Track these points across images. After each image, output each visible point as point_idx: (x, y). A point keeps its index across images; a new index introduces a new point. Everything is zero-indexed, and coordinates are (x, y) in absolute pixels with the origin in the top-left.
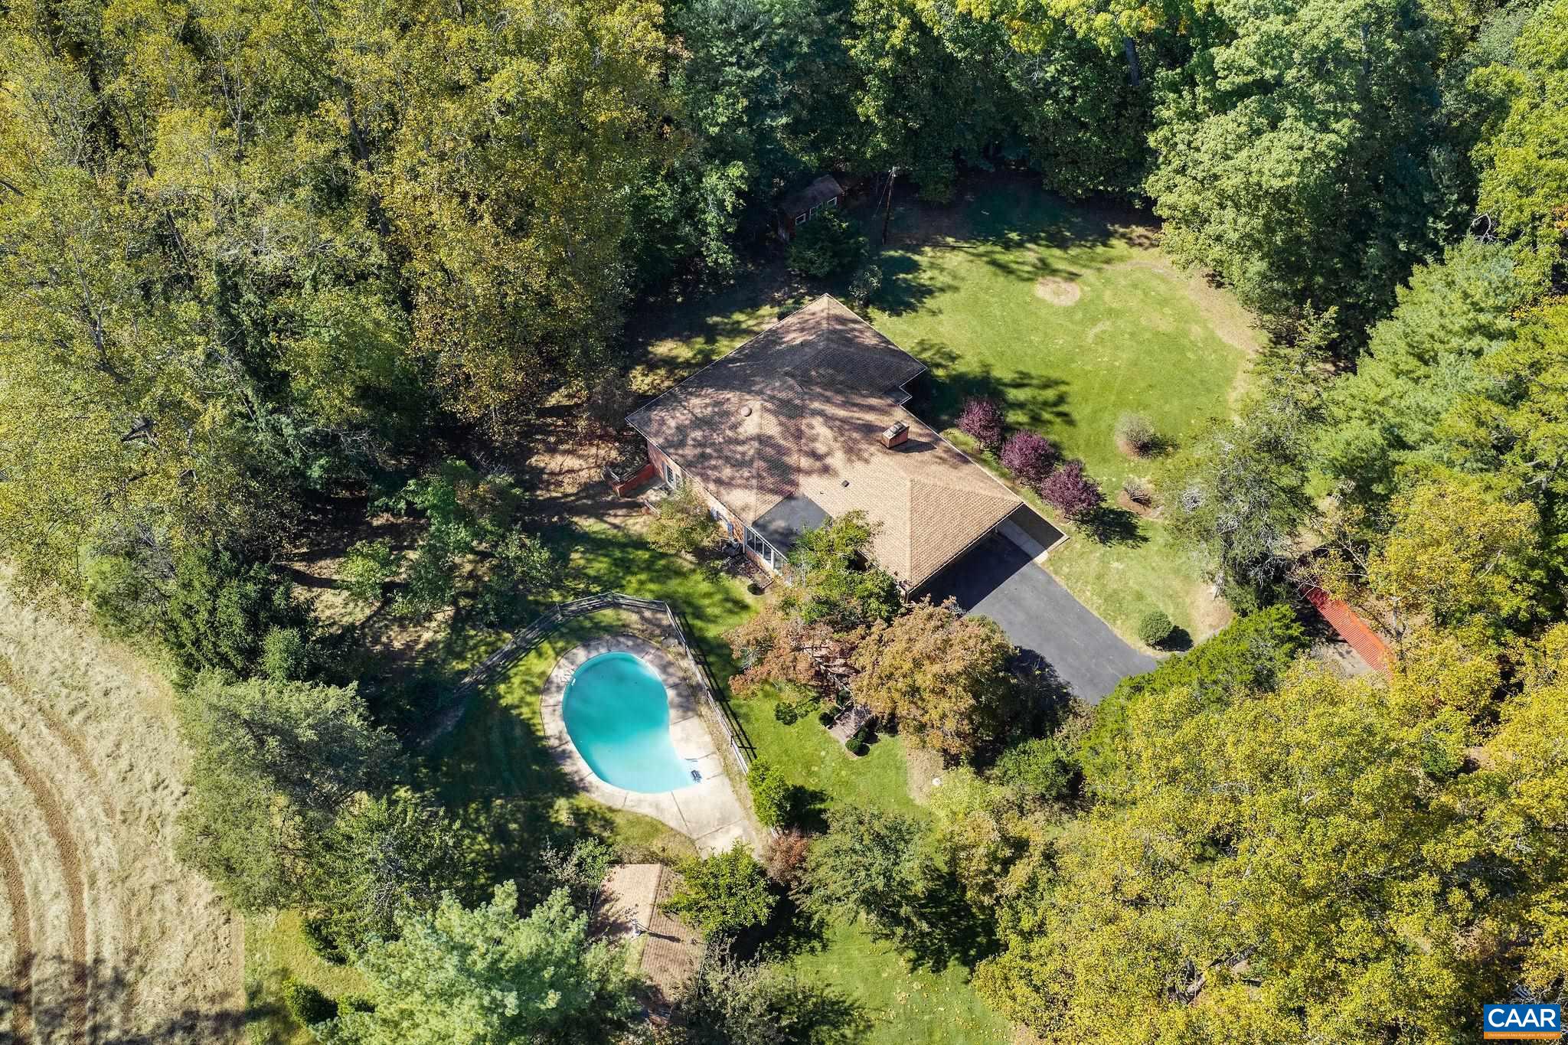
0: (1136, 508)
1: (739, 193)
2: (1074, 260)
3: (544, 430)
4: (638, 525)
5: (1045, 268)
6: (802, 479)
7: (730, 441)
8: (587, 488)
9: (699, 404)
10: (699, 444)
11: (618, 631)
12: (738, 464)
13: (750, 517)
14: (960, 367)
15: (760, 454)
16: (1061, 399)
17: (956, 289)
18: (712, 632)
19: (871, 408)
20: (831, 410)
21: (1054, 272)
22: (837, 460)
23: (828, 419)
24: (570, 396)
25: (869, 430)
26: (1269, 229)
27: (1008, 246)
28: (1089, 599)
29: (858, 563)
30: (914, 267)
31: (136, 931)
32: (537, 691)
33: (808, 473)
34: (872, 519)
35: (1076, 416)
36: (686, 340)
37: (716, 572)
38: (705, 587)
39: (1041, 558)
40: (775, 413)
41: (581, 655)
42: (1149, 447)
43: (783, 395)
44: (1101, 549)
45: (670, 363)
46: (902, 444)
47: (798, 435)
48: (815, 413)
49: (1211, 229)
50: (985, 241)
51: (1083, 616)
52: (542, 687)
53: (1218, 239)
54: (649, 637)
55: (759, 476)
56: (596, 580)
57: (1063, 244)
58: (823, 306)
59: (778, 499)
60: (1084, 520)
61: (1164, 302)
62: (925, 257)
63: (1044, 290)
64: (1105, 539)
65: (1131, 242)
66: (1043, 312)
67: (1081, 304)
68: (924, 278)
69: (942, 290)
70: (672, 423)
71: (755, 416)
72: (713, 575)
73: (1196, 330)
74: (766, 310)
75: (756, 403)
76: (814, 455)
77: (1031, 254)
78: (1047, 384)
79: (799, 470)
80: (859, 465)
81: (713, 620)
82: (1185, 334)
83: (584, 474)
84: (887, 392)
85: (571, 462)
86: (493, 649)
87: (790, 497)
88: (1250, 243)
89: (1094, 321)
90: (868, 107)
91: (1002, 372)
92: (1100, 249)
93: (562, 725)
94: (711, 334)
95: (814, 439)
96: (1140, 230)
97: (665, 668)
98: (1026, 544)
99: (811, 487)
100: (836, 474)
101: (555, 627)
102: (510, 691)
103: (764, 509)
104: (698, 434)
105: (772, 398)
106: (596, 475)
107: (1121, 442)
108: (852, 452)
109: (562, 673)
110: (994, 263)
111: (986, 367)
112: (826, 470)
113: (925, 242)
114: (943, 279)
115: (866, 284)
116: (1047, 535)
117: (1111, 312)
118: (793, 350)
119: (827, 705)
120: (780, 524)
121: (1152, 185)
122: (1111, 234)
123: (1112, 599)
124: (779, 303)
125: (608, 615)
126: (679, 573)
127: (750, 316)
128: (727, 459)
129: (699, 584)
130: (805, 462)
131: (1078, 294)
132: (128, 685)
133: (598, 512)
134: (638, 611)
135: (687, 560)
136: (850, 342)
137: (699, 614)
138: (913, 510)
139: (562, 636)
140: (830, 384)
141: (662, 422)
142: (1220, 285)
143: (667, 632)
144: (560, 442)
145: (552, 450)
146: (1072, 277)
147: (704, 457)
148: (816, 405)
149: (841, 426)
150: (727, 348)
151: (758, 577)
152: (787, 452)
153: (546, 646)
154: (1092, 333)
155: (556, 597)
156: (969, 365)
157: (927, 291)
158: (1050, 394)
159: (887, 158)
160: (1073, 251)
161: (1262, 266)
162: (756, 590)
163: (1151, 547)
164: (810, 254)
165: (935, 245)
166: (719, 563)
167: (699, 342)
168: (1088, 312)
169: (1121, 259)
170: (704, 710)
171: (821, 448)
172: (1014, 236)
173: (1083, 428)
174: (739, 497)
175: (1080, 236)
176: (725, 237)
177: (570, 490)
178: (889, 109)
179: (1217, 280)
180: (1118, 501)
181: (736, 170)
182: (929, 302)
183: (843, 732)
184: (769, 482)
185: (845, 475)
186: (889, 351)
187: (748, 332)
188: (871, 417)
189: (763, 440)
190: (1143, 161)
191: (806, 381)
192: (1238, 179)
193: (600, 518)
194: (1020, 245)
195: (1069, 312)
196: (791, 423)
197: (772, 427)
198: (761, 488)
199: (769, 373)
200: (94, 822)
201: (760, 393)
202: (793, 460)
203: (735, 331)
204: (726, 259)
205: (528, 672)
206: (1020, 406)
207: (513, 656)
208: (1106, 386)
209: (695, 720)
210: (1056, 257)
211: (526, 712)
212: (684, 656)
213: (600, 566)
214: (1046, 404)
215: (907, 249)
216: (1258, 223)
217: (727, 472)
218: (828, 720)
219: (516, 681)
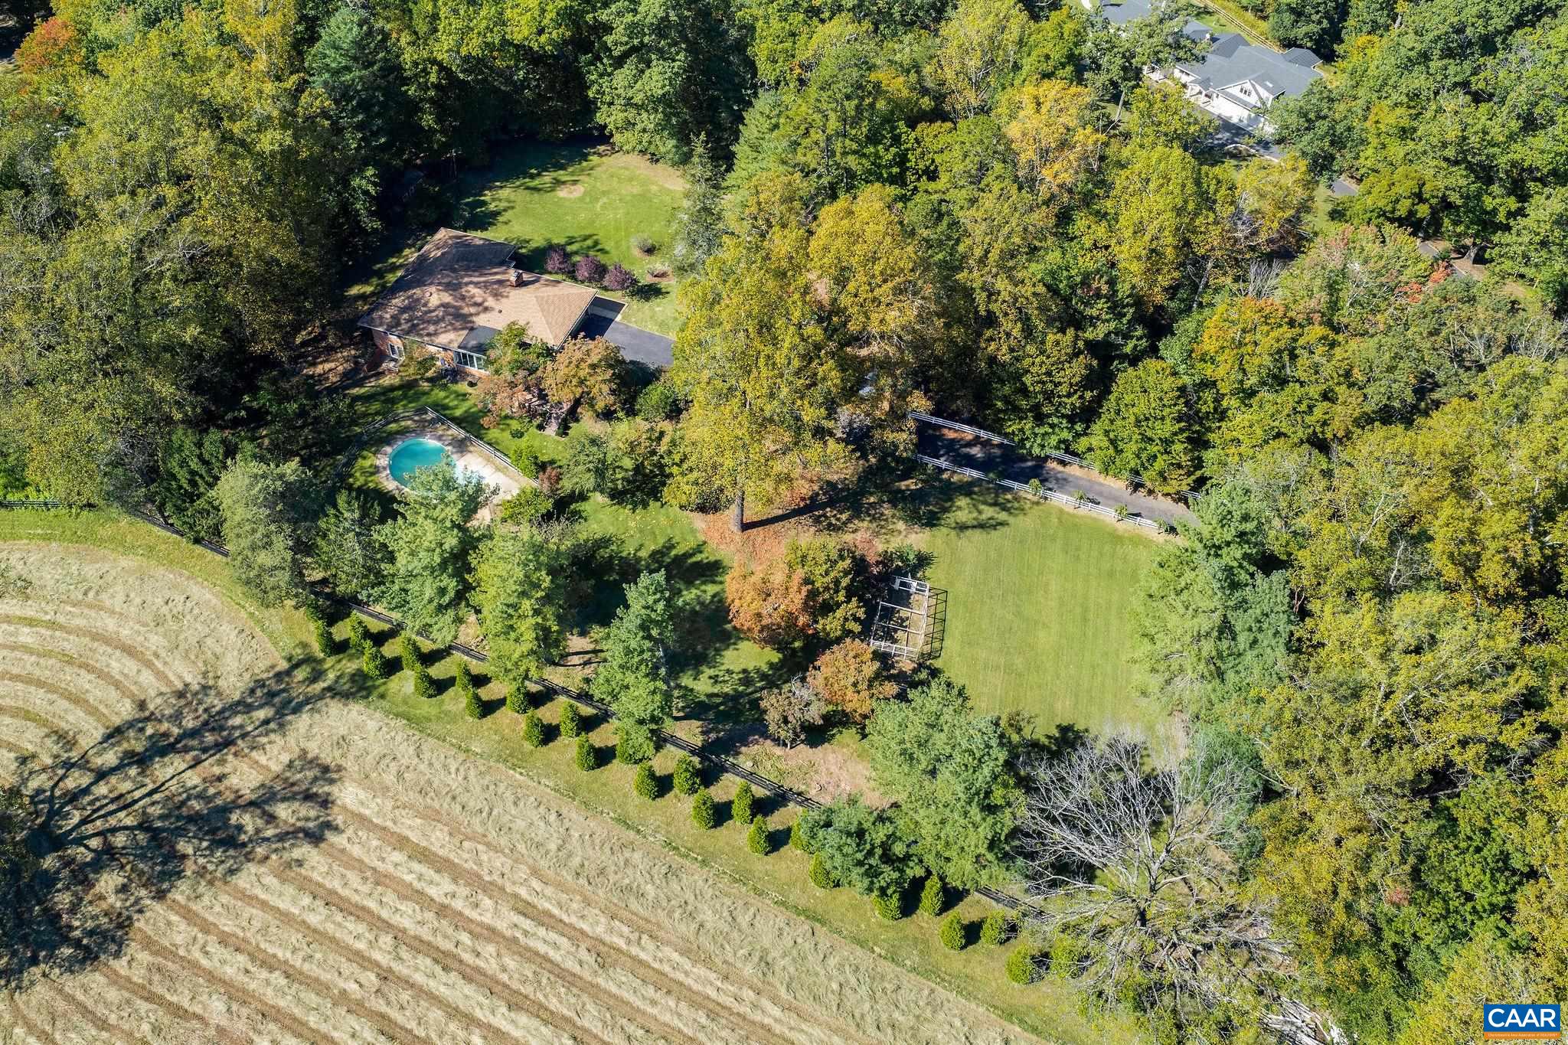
0: (656, 280)
1: (375, 184)
2: (572, 174)
3: (303, 356)
4: (386, 381)
5: (558, 183)
6: (474, 319)
7: (426, 313)
8: (345, 375)
9: (399, 301)
10: (408, 321)
11: (404, 432)
12: (437, 322)
13: (456, 345)
14: (533, 245)
15: (447, 314)
16: (596, 243)
17: (513, 208)
18: (458, 413)
19: (496, 273)
20: (475, 280)
21: (564, 183)
22: (490, 302)
23: (476, 284)
24: (310, 333)
25: (500, 282)
26: (667, 117)
27: (532, 177)
28: (652, 328)
29: (524, 346)
30: (484, 203)
31: (200, 664)
32: (372, 474)
33: (477, 314)
34: (522, 323)
35: (607, 248)
36: (366, 282)
37: (445, 385)
38: (442, 394)
39: (619, 318)
40: (446, 291)
41: (388, 449)
42: (650, 251)
43: (445, 280)
44: (647, 305)
45: (363, 297)
46: (521, 283)
47: (463, 298)
48: (467, 284)
49: (639, 127)
50: (518, 178)
51: (651, 337)
52: (376, 470)
53: (644, 131)
54: (423, 427)
55: (451, 324)
56: (377, 413)
57: (563, 167)
58: (443, 234)
59: (465, 332)
60: (633, 294)
61: (631, 180)
62: (487, 196)
63: (562, 193)
64: (647, 299)
65: (600, 155)
66: (567, 204)
67: (585, 193)
68: (492, 207)
69: (505, 210)
70: (388, 316)
71: (435, 296)
72: (444, 387)
73: (654, 188)
74: (407, 251)
75: (433, 289)
76: (476, 304)
77: (547, 178)
78: (586, 238)
79: (471, 315)
80: (504, 300)
81: (456, 407)
82: (649, 191)
83: (340, 368)
84: (502, 263)
85: (327, 366)
86: (334, 466)
87: (472, 329)
88: (660, 128)
89: (597, 200)
90: (428, 120)
91: (559, 240)
92: (585, 164)
93: (396, 483)
94: (380, 274)
95: (473, 297)
96: (601, 148)
97: (440, 438)
98: (608, 314)
99: (481, 320)
100: (492, 309)
101: (366, 443)
102: (357, 479)
103: (460, 339)
104: (406, 316)
105: (439, 284)
106: (348, 366)
107: (636, 252)
108: (497, 295)
109: (382, 461)
110: (528, 188)
111: (549, 241)
112: (486, 309)
113: (484, 188)
114: (503, 205)
115: (462, 217)
116: (617, 307)
117: (604, 193)
118: (437, 259)
119: (538, 421)
120: (473, 343)
121: (600, 118)
122: (588, 154)
123: (662, 324)
124: (413, 245)
125: (393, 426)
126: (425, 393)
127: (399, 258)
128: (428, 322)
129: (439, 394)
130: (472, 310)
131: (582, 189)
132: (113, 568)
133: (360, 383)
134: (409, 418)
135: (425, 386)
136: (469, 245)
137: (446, 407)
138: (543, 311)
139: (372, 445)
140: (468, 269)
141: (381, 317)
142: (657, 161)
143: (433, 422)
144: (315, 358)
145: (314, 364)
146: (575, 182)
147: (414, 326)
148: (466, 280)
149: (486, 286)
150: (392, 278)
151: (470, 379)
152: (461, 308)
153: (365, 453)
154: (598, 206)
155: (358, 430)
156: (538, 242)
157: (495, 214)
158: (589, 242)
159: (446, 147)
160: (570, 169)
161: (673, 142)
162: (472, 385)
163: (672, 295)
164: (422, 211)
165: (490, 189)
166: (445, 381)
167: (375, 281)
168: (592, 196)
169: (599, 165)
170: (471, 448)
171: (479, 300)
172: (534, 171)
173: (614, 252)
174: (443, 339)
175: (571, 161)
176: (371, 214)
177: (334, 380)
178: (439, 119)
179: (655, 159)
180: (646, 280)
181: (370, 172)
182: (501, 219)
183: (552, 429)
184: (458, 324)
185: (497, 307)
186: (491, 245)
187: (401, 266)
188: (498, 277)
189: (445, 306)
190: (589, 108)
191: (454, 271)
192: (641, 95)
193: (361, 386)
194: (539, 175)
195: (581, 199)
196: (456, 293)
197: (447, 298)
198: (455, 329)
199: (431, 274)
200: (139, 633)
201: (431, 284)
202: (466, 311)
203: (394, 268)
204: (377, 225)
205: (362, 468)
206: (576, 253)
207: (349, 464)
208: (617, 229)
209: (469, 455)
210: (561, 175)
211: (371, 485)
212: (449, 428)
213: (376, 406)
214: (589, 248)
215: (475, 195)
216: (660, 116)
217: (432, 328)
218: (541, 427)
219: (358, 474)
